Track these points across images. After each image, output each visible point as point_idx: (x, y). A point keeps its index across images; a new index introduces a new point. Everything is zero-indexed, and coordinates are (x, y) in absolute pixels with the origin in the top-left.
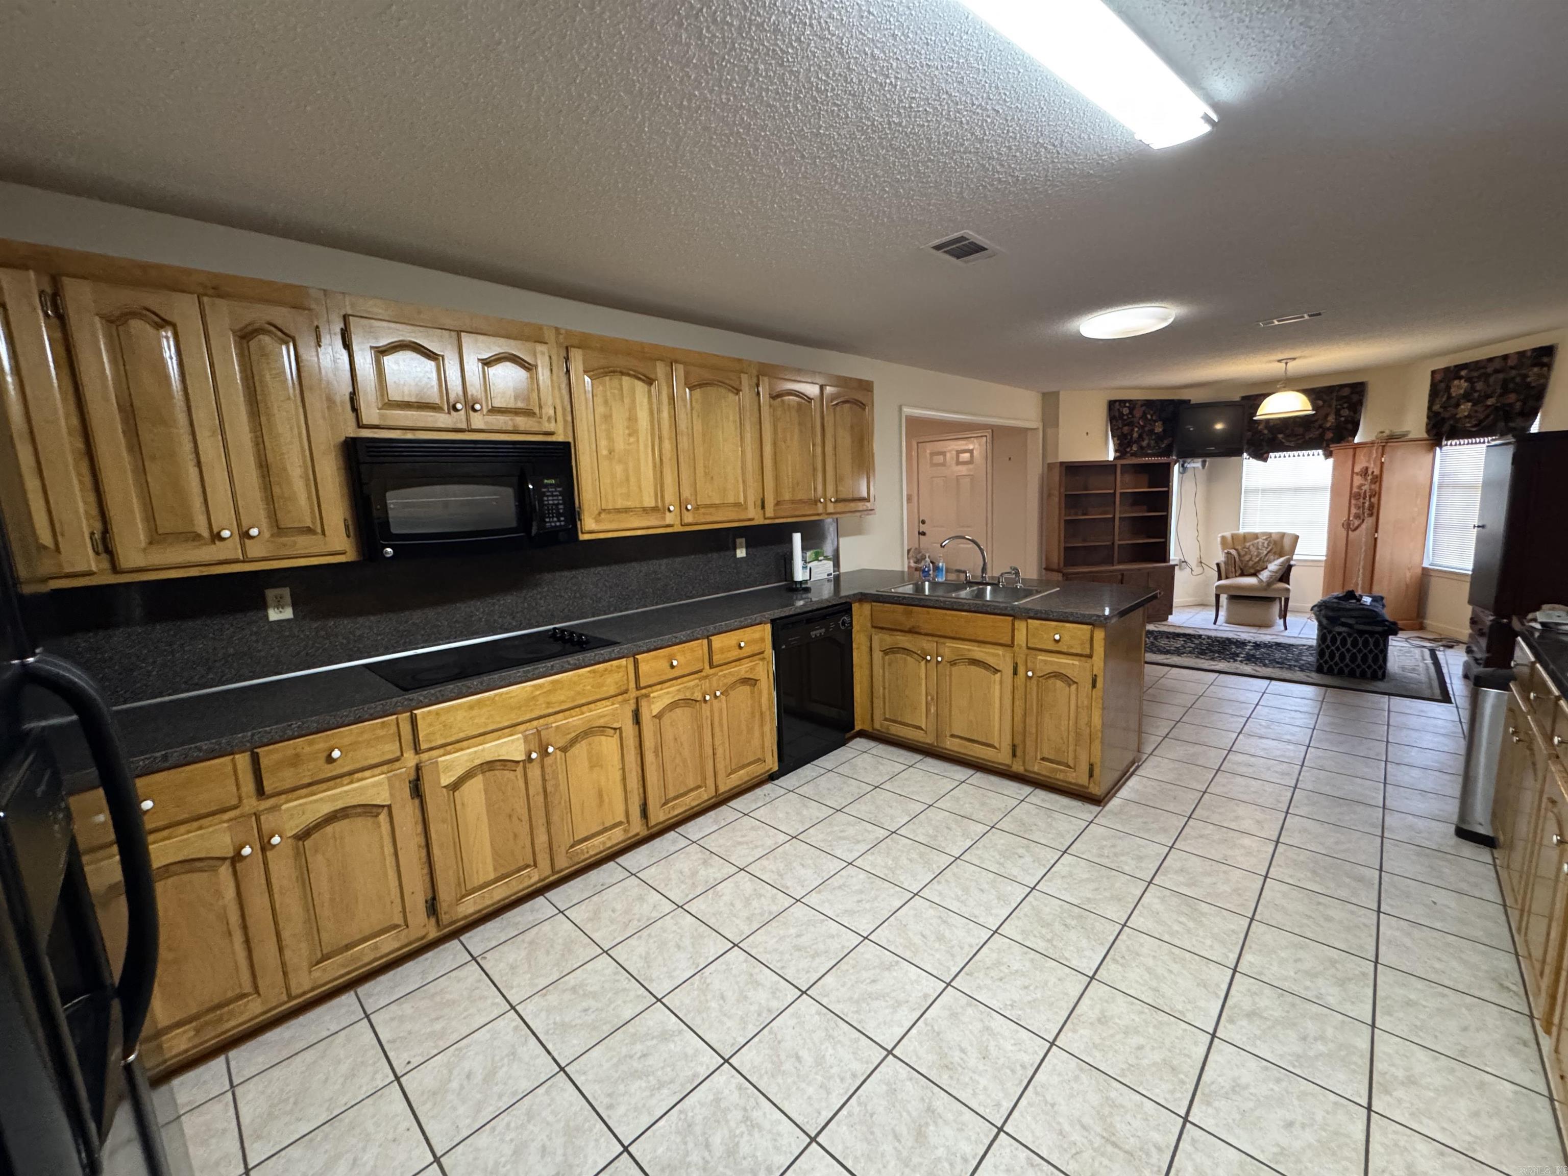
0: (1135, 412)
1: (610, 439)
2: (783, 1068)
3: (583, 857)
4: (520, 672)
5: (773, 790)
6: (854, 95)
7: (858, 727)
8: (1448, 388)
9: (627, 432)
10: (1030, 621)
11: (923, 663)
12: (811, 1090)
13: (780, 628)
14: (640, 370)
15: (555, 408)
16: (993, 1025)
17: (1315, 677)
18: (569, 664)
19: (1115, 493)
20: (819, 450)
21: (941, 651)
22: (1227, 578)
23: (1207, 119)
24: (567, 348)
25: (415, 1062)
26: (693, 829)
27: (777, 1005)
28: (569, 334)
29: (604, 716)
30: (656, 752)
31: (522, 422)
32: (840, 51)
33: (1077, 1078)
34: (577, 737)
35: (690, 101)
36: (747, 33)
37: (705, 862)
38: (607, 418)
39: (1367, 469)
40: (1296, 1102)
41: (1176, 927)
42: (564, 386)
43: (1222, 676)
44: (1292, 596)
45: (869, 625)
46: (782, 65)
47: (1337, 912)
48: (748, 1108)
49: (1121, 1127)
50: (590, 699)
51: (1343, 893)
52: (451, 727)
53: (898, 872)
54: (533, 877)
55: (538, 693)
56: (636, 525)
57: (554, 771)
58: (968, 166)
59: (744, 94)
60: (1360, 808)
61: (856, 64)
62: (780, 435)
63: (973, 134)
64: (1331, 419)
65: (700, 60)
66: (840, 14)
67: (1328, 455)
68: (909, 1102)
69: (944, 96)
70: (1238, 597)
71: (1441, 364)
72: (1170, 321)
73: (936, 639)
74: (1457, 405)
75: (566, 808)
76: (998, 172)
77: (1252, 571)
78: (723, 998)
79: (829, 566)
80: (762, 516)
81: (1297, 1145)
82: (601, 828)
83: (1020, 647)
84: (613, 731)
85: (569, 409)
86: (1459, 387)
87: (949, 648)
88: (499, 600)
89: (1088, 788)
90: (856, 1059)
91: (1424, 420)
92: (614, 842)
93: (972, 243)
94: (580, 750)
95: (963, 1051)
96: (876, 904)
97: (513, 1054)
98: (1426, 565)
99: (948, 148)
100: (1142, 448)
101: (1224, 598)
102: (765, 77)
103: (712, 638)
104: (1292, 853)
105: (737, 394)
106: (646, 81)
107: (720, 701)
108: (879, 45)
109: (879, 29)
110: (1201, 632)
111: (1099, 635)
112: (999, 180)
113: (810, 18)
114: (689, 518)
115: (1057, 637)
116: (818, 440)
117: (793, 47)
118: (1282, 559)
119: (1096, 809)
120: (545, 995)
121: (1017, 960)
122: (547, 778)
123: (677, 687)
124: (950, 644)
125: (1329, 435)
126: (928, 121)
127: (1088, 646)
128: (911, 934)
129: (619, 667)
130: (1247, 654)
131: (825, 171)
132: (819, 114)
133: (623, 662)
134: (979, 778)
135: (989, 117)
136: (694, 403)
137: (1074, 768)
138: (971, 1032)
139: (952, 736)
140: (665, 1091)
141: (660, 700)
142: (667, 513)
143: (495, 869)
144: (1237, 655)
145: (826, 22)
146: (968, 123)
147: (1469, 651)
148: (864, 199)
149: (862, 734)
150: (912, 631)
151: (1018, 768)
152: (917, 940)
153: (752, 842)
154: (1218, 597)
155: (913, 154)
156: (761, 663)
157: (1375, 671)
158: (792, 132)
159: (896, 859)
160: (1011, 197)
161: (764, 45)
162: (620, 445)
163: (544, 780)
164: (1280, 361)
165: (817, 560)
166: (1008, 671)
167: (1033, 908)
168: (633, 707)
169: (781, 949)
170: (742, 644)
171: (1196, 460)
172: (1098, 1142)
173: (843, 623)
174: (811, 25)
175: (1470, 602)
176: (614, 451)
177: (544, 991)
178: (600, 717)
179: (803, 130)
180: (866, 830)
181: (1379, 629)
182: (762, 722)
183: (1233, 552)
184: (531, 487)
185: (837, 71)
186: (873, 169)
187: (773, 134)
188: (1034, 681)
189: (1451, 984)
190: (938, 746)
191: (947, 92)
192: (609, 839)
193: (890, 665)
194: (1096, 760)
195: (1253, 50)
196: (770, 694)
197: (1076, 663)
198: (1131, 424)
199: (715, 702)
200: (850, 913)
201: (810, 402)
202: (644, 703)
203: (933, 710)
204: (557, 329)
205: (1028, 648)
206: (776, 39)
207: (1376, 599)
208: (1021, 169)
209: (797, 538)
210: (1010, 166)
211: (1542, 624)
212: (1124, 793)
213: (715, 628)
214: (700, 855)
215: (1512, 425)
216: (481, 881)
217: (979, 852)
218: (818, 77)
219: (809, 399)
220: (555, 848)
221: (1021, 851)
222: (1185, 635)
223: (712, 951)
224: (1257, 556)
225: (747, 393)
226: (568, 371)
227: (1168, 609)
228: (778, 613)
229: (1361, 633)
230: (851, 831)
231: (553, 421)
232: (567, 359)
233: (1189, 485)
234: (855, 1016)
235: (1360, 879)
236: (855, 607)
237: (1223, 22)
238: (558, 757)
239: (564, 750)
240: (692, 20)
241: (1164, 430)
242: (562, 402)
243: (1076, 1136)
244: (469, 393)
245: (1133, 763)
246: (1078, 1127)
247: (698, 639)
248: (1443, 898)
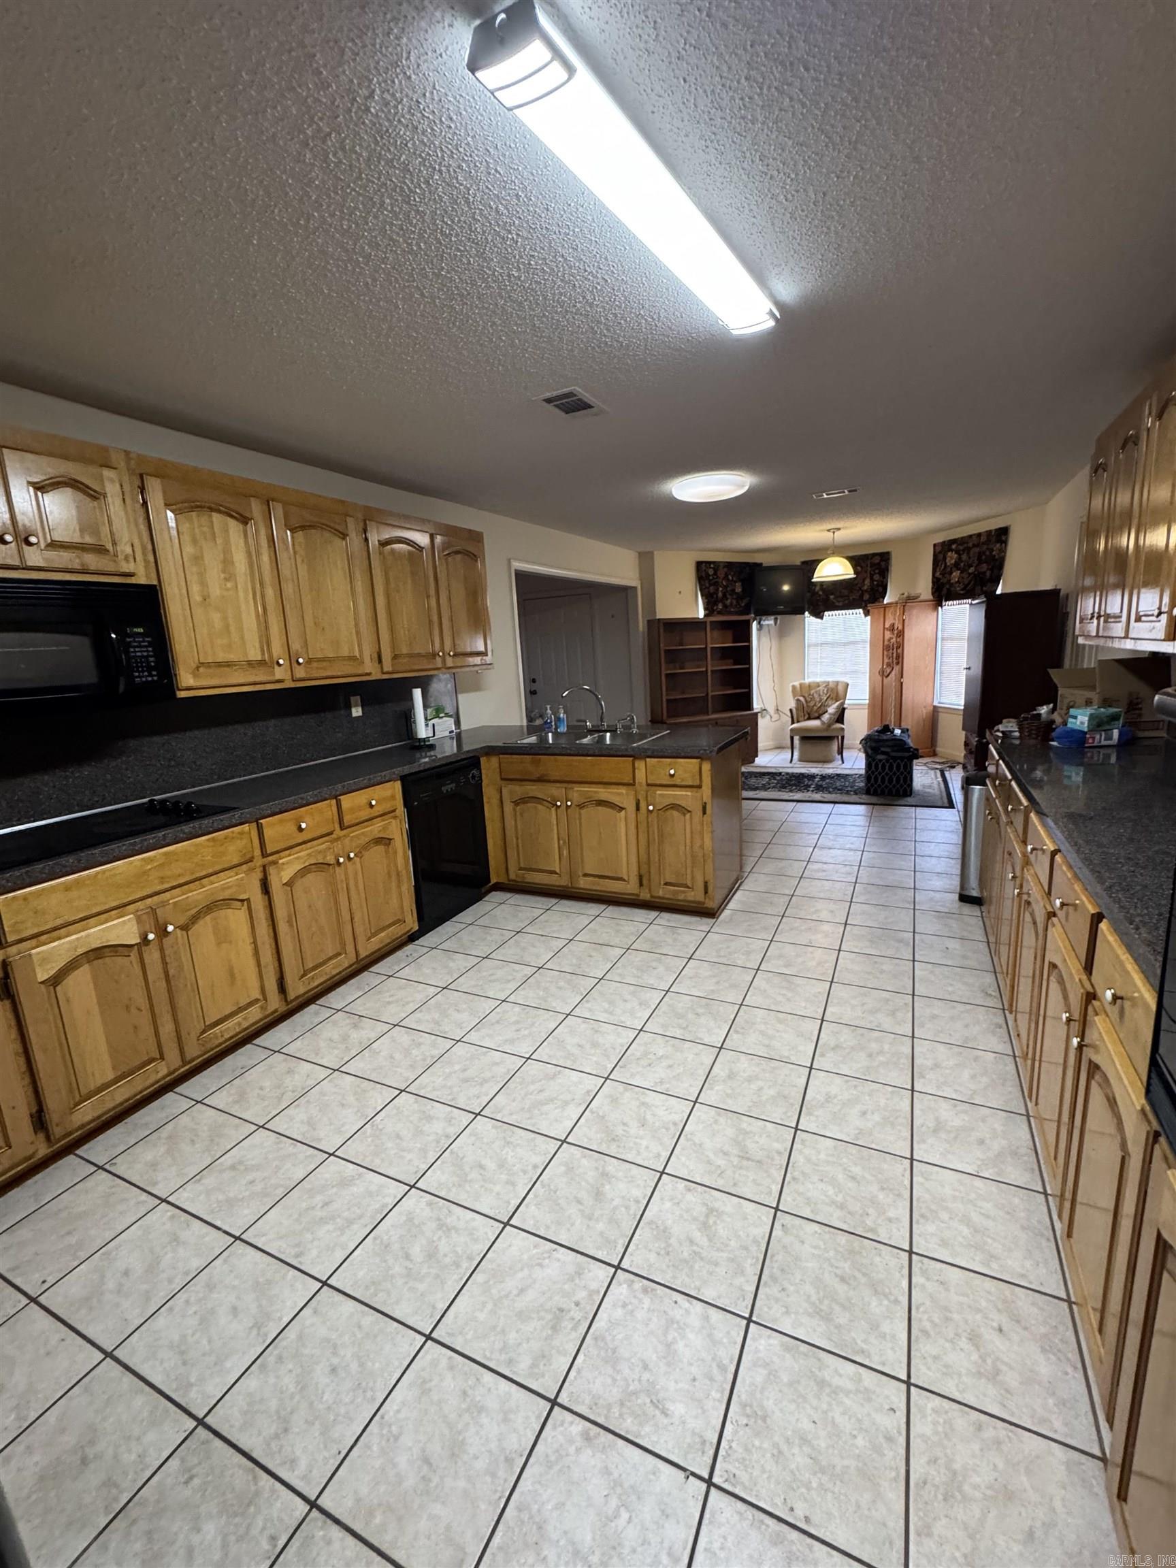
0: (719, 573)
1: (203, 584)
2: (469, 1178)
3: (217, 1042)
4: (125, 845)
5: (415, 951)
6: (477, 244)
7: (493, 880)
8: (945, 558)
9: (222, 576)
10: (648, 760)
11: (553, 809)
12: (497, 1188)
13: (410, 785)
14: (232, 506)
15: (132, 546)
16: (647, 1100)
17: (865, 798)
18: (184, 833)
19: (706, 648)
20: (433, 602)
21: (570, 796)
22: (798, 722)
23: (771, 314)
24: (141, 476)
25: (51, 1280)
26: (336, 999)
27: (453, 1131)
28: (141, 459)
29: (229, 888)
30: (289, 922)
31: (92, 560)
32: (467, 201)
33: (716, 1122)
34: (199, 912)
35: (308, 221)
36: (376, 166)
37: (355, 1026)
38: (198, 559)
39: (893, 624)
40: (867, 1098)
41: (780, 998)
42: (141, 520)
43: (799, 804)
44: (846, 734)
45: (499, 778)
46: (408, 203)
47: (887, 966)
48: (442, 1217)
49: (750, 1145)
50: (211, 871)
51: (890, 953)
52: (44, 914)
53: (549, 999)
54: (160, 1071)
55: (149, 867)
56: (242, 681)
57: (175, 953)
58: (579, 327)
59: (367, 224)
60: (900, 891)
61: (481, 215)
62: (393, 585)
63: (584, 297)
64: (867, 582)
65: (323, 182)
66: (469, 167)
67: (867, 613)
68: (585, 1173)
69: (560, 259)
70: (809, 738)
71: (940, 538)
72: (746, 488)
73: (565, 785)
74: (951, 573)
75: (194, 991)
76: (605, 336)
77: (817, 715)
78: (398, 1137)
79: (449, 723)
80: (379, 670)
81: (870, 1125)
82: (235, 1008)
83: (640, 784)
84: (239, 903)
85: (150, 547)
86: (951, 558)
87: (578, 793)
88: (72, 773)
89: (704, 903)
90: (535, 1154)
91: (930, 585)
92: (251, 1021)
93: (580, 400)
94: (204, 927)
95: (624, 1124)
96: (535, 1029)
97: (175, 1240)
98: (936, 703)
99: (562, 307)
100: (725, 606)
101: (797, 739)
102: (390, 212)
103: (341, 797)
104: (856, 930)
105: (344, 539)
106: (261, 193)
107: (354, 863)
108: (504, 202)
109: (504, 187)
110: (781, 770)
111: (706, 767)
112: (606, 343)
113: (440, 164)
114: (300, 673)
115: (672, 772)
116: (432, 592)
117: (421, 188)
118: (838, 703)
119: (711, 921)
120: (199, 1180)
121: (661, 1048)
122: (168, 960)
123: (306, 852)
124: (577, 788)
125: (866, 597)
126: (544, 279)
127: (698, 777)
128: (569, 1047)
129: (241, 833)
130: (817, 785)
131: (444, 312)
132: (442, 256)
133: (246, 827)
134: (611, 911)
135: (598, 284)
136: (297, 548)
137: (692, 888)
138: (630, 1109)
139: (585, 875)
140: (355, 1227)
141: (289, 867)
142: (276, 667)
143: (114, 1068)
144: (809, 786)
145: (455, 172)
146: (580, 287)
147: (965, 768)
148: (481, 345)
149: (499, 887)
150: (541, 780)
151: (645, 895)
152: (576, 1051)
153: (402, 1000)
154: (792, 738)
155: (530, 308)
156: (394, 821)
157: (905, 789)
158: (413, 269)
159: (546, 989)
160: (615, 361)
161: (391, 181)
162: (215, 591)
163: (165, 963)
164: (829, 530)
165: (438, 717)
166: (631, 808)
167: (669, 1005)
168: (259, 875)
169: (449, 1084)
170: (374, 803)
171: (769, 618)
172: (736, 1161)
173: (473, 777)
174: (440, 171)
175: (963, 729)
176: (209, 596)
177: (198, 1177)
178: (223, 889)
179: (424, 269)
180: (514, 970)
181: (906, 754)
182: (399, 881)
183: (802, 699)
184: (113, 636)
185: (462, 219)
186: (491, 316)
187: (394, 268)
188: (654, 814)
189: (958, 999)
190: (572, 888)
191: (563, 256)
192: (245, 1019)
193: (521, 815)
194: (710, 877)
195: (803, 264)
196: (405, 853)
197: (689, 793)
198: (716, 584)
199: (349, 864)
200: (511, 1041)
201: (421, 551)
202: (272, 870)
203: (565, 853)
204: (127, 453)
205: (648, 785)
206: (405, 177)
207: (903, 731)
208: (624, 336)
209: (417, 693)
210: (615, 331)
211: (1003, 732)
212: (732, 905)
213: (343, 787)
214: (348, 1021)
215: (984, 589)
216: (99, 1082)
217: (619, 971)
218: (443, 221)
219: (420, 549)
220: (184, 1034)
221: (654, 964)
222: (769, 774)
223: (379, 1101)
224: (820, 701)
225: (354, 540)
226: (145, 503)
227: (755, 753)
228: (407, 769)
229: (895, 759)
230: (500, 973)
231: (132, 560)
232: (142, 489)
233: (765, 640)
234: (529, 1122)
235: (901, 941)
236: (483, 760)
237: (782, 237)
238: (179, 935)
239: (185, 928)
240: (319, 143)
241: (743, 591)
242: (140, 538)
243: (721, 1162)
244: (20, 524)
245: (737, 880)
246: (721, 1154)
247: (326, 799)
248: (953, 945)
